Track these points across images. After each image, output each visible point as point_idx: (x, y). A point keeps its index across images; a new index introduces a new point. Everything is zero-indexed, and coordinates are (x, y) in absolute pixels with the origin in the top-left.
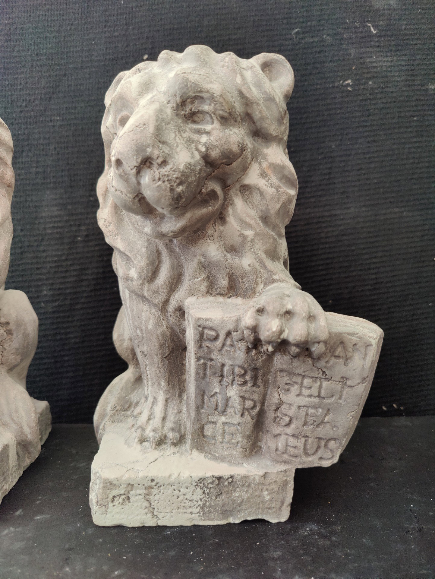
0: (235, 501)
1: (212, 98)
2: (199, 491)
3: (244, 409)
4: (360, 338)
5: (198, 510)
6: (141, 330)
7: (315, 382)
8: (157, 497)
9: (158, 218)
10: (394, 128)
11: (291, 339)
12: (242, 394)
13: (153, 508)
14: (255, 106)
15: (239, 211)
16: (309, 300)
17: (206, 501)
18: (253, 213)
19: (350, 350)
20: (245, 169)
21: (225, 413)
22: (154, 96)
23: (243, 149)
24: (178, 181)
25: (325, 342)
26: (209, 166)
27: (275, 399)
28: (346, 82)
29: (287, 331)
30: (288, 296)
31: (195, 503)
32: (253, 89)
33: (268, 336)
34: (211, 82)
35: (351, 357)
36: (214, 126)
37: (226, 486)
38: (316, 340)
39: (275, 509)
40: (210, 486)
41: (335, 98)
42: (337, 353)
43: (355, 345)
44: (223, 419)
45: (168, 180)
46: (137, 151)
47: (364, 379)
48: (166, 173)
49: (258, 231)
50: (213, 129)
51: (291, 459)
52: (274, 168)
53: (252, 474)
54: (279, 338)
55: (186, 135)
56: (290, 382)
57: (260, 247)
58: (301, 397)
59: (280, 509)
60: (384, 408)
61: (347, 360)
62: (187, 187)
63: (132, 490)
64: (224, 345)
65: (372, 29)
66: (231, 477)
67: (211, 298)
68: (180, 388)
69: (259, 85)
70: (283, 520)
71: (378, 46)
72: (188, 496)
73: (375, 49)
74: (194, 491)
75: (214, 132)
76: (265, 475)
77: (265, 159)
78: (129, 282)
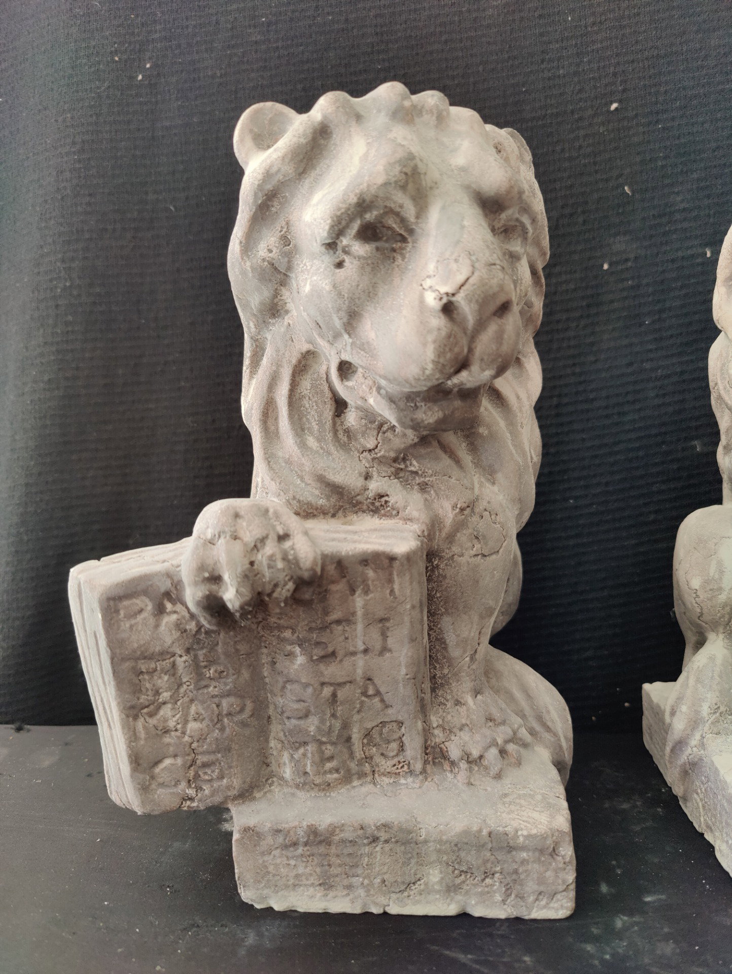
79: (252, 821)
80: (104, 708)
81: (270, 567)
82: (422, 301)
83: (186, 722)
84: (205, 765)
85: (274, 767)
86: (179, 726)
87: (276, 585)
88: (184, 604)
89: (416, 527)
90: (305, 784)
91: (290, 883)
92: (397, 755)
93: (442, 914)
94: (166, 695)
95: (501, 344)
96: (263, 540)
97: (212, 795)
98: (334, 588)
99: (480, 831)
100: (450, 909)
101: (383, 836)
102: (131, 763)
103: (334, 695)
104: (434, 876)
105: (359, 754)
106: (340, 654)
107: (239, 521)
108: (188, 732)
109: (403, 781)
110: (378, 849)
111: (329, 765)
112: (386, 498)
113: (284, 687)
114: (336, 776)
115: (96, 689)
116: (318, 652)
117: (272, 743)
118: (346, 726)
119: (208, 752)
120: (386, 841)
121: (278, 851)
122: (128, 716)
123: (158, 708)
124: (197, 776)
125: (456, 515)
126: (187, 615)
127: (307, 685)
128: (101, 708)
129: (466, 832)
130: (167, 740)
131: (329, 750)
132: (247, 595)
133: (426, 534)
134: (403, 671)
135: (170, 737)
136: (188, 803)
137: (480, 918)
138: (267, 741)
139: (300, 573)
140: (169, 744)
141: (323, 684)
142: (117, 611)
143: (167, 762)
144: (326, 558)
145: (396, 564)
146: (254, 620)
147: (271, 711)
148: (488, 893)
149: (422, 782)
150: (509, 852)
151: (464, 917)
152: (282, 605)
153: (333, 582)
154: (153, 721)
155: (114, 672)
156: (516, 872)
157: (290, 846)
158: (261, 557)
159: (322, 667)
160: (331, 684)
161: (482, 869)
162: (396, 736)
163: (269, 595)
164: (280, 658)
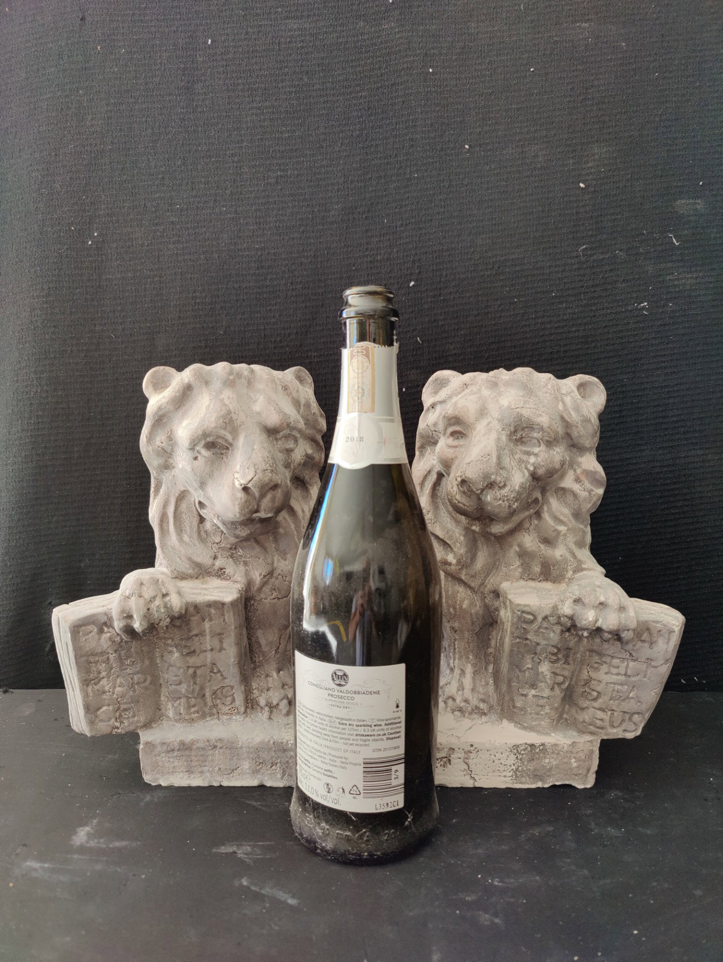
0: (544, 766)
1: (542, 429)
2: (513, 757)
3: (555, 683)
4: (664, 625)
5: (511, 774)
6: (455, 608)
7: (623, 662)
8: (475, 760)
9: (487, 520)
10: (699, 357)
11: (604, 627)
12: (554, 670)
13: (471, 771)
14: (574, 428)
15: (554, 510)
16: (618, 592)
17: (519, 766)
18: (566, 511)
19: (655, 635)
20: (562, 476)
21: (535, 687)
22: (490, 423)
23: (563, 464)
24: (514, 500)
25: (634, 630)
26: (535, 480)
27: (584, 675)
28: (642, 305)
29: (601, 620)
30: (599, 587)
31: (509, 767)
32: (573, 413)
33: (585, 625)
34: (540, 415)
35: (655, 642)
36: (541, 448)
37: (537, 753)
38: (626, 628)
39: (581, 776)
40: (523, 752)
41: (628, 323)
42: (643, 638)
43: (660, 631)
44: (533, 692)
45: (507, 500)
46: (484, 478)
47: (668, 660)
48: (505, 494)
49: (570, 526)
50: (540, 451)
51: (597, 730)
52: (587, 473)
53: (561, 743)
54: (595, 626)
55: (517, 456)
56: (599, 661)
57: (571, 540)
58: (609, 675)
59: (586, 776)
60: (682, 681)
61: (652, 643)
62: (520, 503)
63: (453, 753)
64: (539, 627)
65: (675, 241)
66: (542, 745)
67: (522, 583)
68: (485, 661)
69: (577, 409)
70: (589, 786)
71: (682, 260)
72: (502, 761)
73: (677, 264)
74: (508, 756)
75: (541, 453)
76: (574, 744)
77: (580, 467)
78: (447, 566)
79: (150, 739)
80: (70, 681)
81: (157, 611)
82: (233, 484)
83: (115, 687)
84: (125, 710)
85: (163, 711)
86: (111, 690)
87: (160, 620)
88: (113, 628)
89: (239, 586)
90: (180, 719)
91: (170, 771)
92: (231, 704)
93: (250, 785)
94: (104, 674)
95: (274, 503)
96: (154, 597)
97: (129, 726)
98: (193, 618)
99: (269, 741)
100: (255, 783)
101: (219, 745)
102: (85, 709)
103: (195, 672)
104: (246, 765)
105: (210, 703)
106: (198, 651)
107: (143, 587)
108: (116, 692)
109: (234, 717)
110: (216, 752)
111: (193, 710)
112: (224, 570)
113: (168, 669)
114: (197, 715)
115: (66, 671)
116: (185, 651)
117: (162, 698)
118: (202, 688)
119: (126, 703)
120: (221, 748)
121: (164, 754)
122: (83, 685)
123: (100, 681)
124: (120, 716)
125: (261, 579)
126: (115, 634)
127: (180, 668)
128: (68, 681)
129: (262, 742)
130: (104, 697)
131: (193, 701)
132: (145, 625)
133: (244, 589)
134: (232, 660)
135: (106, 695)
136: (116, 730)
137: (270, 787)
138: (160, 697)
139: (173, 614)
140: (105, 699)
141: (188, 667)
142: (79, 632)
143: (104, 708)
144: (187, 605)
145: (226, 607)
146: (152, 635)
147: (161, 681)
148: (274, 773)
149: (244, 718)
150: (284, 752)
151: (262, 787)
152: (165, 628)
153: (192, 616)
154: (97, 687)
155: (76, 663)
156: (287, 762)
157: (171, 751)
158: (153, 606)
159: (188, 658)
160: (193, 667)
161: (271, 761)
162: (230, 694)
163: (157, 624)
164: (165, 654)
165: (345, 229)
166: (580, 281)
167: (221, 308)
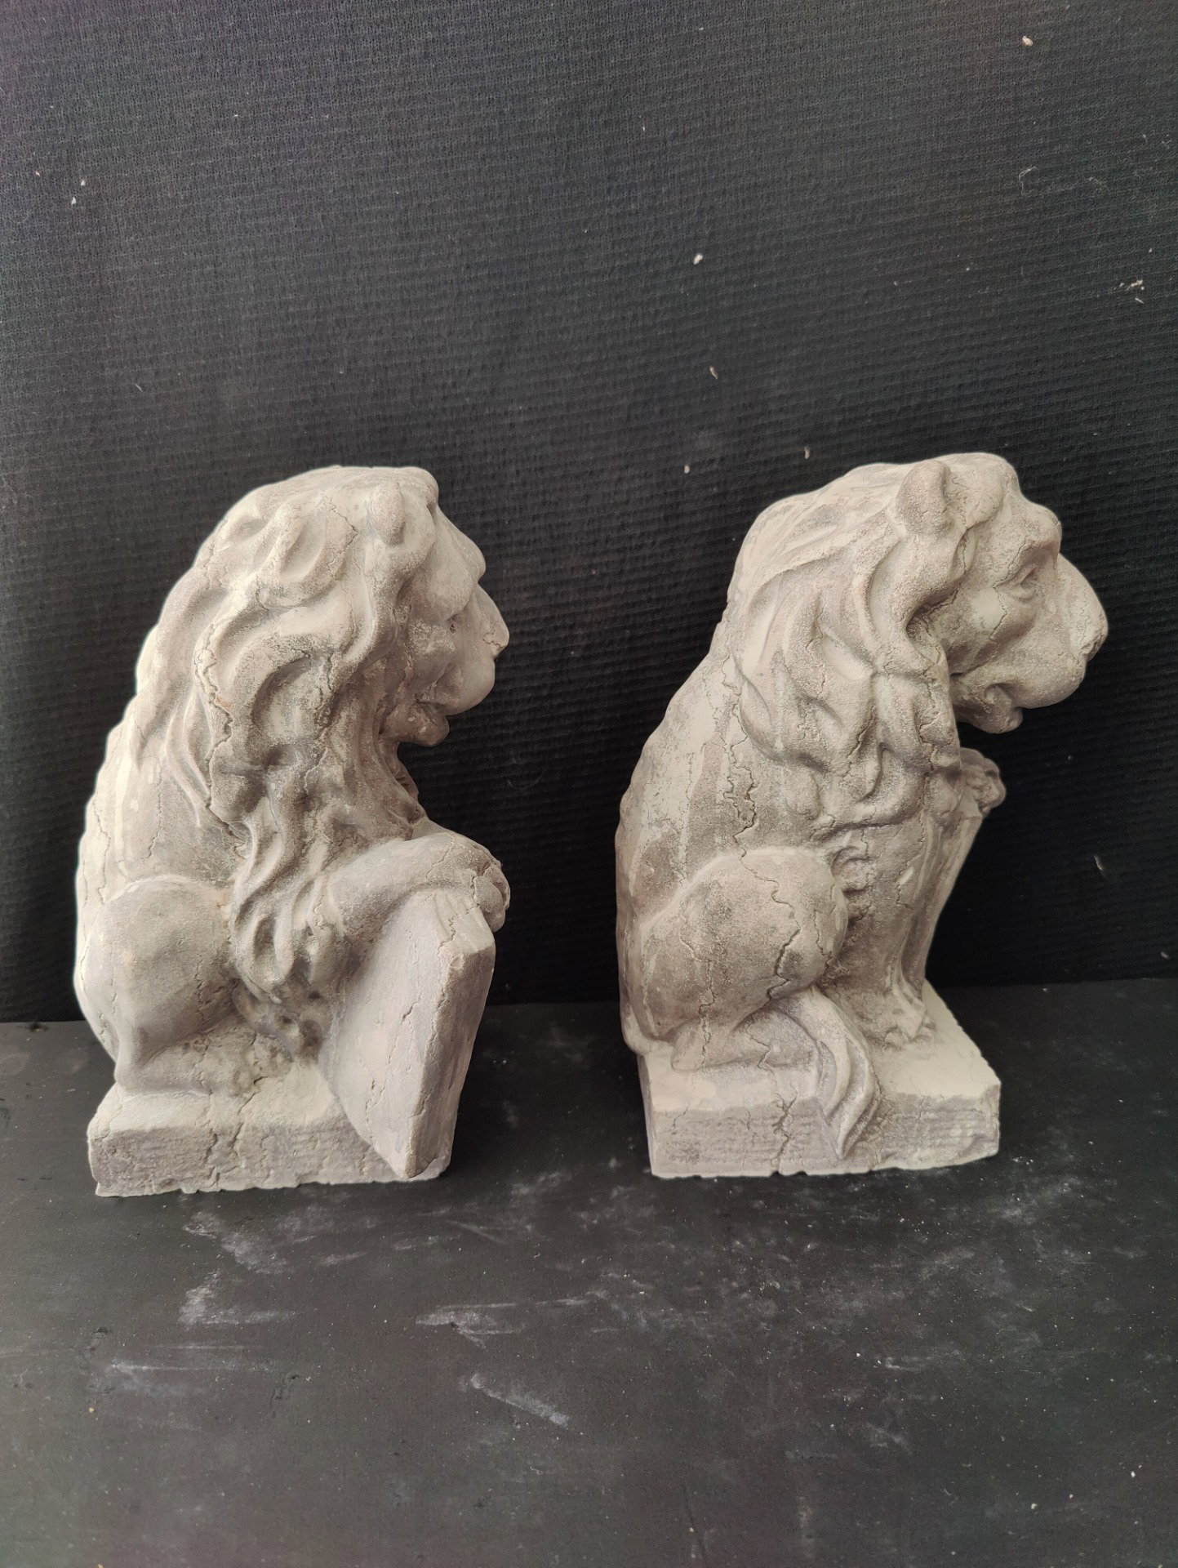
28: (1133, 285)
41: (1106, 322)
165: (565, 148)
166: (1019, 239)
167: (337, 322)
